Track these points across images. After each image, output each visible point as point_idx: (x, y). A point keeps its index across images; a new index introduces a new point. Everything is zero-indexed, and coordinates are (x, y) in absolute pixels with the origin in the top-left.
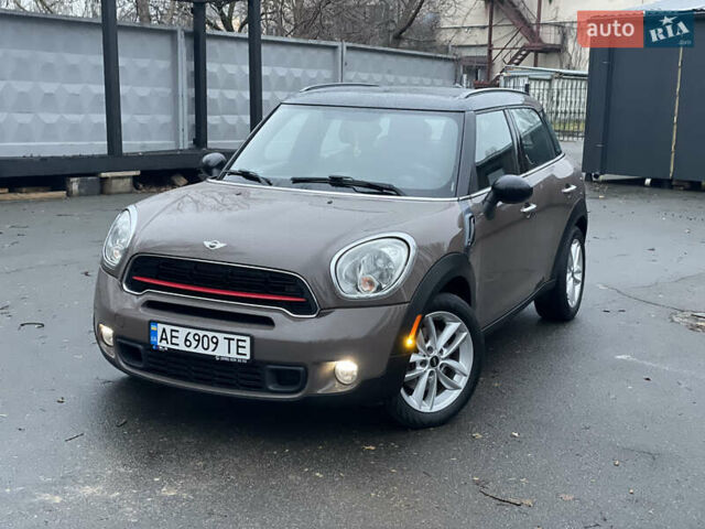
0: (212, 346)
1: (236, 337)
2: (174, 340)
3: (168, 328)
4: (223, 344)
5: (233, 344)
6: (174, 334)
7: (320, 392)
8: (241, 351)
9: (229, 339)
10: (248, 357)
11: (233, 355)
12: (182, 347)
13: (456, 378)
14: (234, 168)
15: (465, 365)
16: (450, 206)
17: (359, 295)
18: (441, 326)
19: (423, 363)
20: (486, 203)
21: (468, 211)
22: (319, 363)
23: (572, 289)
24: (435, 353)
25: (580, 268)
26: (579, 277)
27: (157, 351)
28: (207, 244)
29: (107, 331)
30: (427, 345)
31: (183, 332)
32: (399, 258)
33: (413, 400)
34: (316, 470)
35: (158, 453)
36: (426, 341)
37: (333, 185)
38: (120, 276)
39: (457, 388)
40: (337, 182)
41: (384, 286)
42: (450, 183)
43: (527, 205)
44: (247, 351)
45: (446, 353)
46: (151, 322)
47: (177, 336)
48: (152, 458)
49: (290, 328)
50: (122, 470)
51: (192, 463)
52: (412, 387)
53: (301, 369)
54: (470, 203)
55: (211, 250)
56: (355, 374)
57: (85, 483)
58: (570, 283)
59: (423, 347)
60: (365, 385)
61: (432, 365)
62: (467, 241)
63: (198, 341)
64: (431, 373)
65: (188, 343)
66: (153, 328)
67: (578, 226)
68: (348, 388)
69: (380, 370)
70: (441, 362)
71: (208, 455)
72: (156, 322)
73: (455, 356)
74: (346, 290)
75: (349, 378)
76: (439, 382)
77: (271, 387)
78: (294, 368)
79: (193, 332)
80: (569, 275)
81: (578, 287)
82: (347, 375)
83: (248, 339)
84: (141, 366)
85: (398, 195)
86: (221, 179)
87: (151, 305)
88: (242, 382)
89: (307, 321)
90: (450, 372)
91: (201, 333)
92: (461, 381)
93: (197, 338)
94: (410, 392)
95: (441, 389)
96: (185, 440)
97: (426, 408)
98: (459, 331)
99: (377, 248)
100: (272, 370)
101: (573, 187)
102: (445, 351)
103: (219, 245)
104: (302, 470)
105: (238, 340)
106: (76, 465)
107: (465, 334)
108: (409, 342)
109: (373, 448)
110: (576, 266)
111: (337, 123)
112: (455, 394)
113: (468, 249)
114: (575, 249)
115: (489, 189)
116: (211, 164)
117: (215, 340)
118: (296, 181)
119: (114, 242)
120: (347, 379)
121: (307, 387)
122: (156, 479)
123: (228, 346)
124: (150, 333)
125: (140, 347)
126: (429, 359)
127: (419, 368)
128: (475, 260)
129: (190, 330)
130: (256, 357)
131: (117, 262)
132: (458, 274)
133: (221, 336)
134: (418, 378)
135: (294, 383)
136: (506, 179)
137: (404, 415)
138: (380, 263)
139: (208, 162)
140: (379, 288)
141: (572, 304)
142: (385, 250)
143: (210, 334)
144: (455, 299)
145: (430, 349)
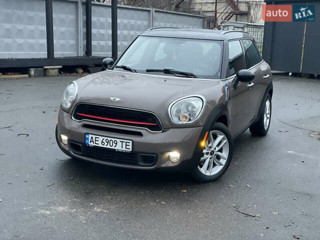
0: (114, 145)
1: (126, 141)
2: (97, 142)
3: (94, 137)
4: (119, 144)
5: (124, 144)
6: (97, 139)
7: (163, 166)
8: (127, 147)
9: (122, 142)
10: (131, 150)
11: (124, 149)
12: (100, 145)
13: (221, 160)
14: (118, 65)
15: (225, 154)
16: (218, 83)
17: (180, 123)
18: (215, 137)
19: (207, 154)
20: (234, 82)
21: (226, 85)
22: (163, 153)
23: (266, 121)
24: (212, 149)
25: (269, 112)
26: (268, 116)
27: (89, 147)
28: (112, 99)
29: (64, 138)
30: (210, 145)
31: (101, 138)
32: (198, 106)
33: (203, 170)
34: (162, 200)
35: (90, 193)
36: (209, 144)
37: (165, 73)
38: (70, 113)
39: (221, 165)
40: (167, 72)
41: (192, 119)
42: (218, 73)
43: (250, 84)
44: (130, 147)
45: (217, 149)
46: (86, 134)
47: (98, 140)
48: (88, 194)
49: (150, 137)
50: (75, 200)
51: (106, 197)
52: (202, 164)
53: (154, 155)
54: (227, 82)
55: (114, 102)
56: (179, 158)
57: (60, 205)
58: (265, 118)
59: (207, 146)
60: (183, 163)
61: (211, 154)
62: (227, 99)
63: (108, 142)
64: (211, 158)
65: (103, 143)
66: (87, 136)
67: (269, 93)
68: (176, 164)
69: (190, 156)
70: (215, 153)
71: (112, 194)
72: (88, 134)
73: (221, 150)
74: (175, 120)
75: (176, 160)
76: (214, 162)
77: (141, 164)
78: (152, 155)
79: (106, 138)
80: (265, 115)
81: (268, 120)
82: (174, 158)
83: (131, 142)
84: (80, 153)
85: (195, 78)
86: (112, 69)
87: (85, 126)
88: (127, 161)
89: (158, 134)
90: (218, 157)
91: (109, 139)
92: (223, 162)
93: (107, 141)
94: (201, 166)
95: (214, 165)
96: (101, 187)
97: (208, 174)
98: (223, 139)
99: (188, 101)
100: (141, 156)
101: (268, 76)
102: (217, 148)
103: (117, 99)
104: (156, 200)
105: (126, 142)
106: (54, 197)
107: (225, 141)
108: (203, 144)
109: (185, 191)
110: (268, 111)
111: (162, 44)
112: (221, 167)
113: (227, 103)
114: (268, 103)
115: (235, 75)
116: (107, 63)
117: (115, 142)
118: (148, 71)
119: (66, 97)
120: (175, 160)
121: (157, 164)
122: (91, 204)
123: (121, 145)
124: (85, 139)
125: (80, 145)
126: (210, 152)
127: (205, 156)
128: (229, 108)
129: (104, 138)
130: (135, 150)
131: (69, 107)
132: (223, 114)
133: (118, 140)
134: (205, 160)
135: (152, 162)
136: (243, 71)
137: (199, 177)
138: (190, 108)
139: (105, 61)
140: (190, 120)
141: (266, 128)
142: (192, 102)
143: (113, 140)
144: (222, 125)
145: (210, 147)
